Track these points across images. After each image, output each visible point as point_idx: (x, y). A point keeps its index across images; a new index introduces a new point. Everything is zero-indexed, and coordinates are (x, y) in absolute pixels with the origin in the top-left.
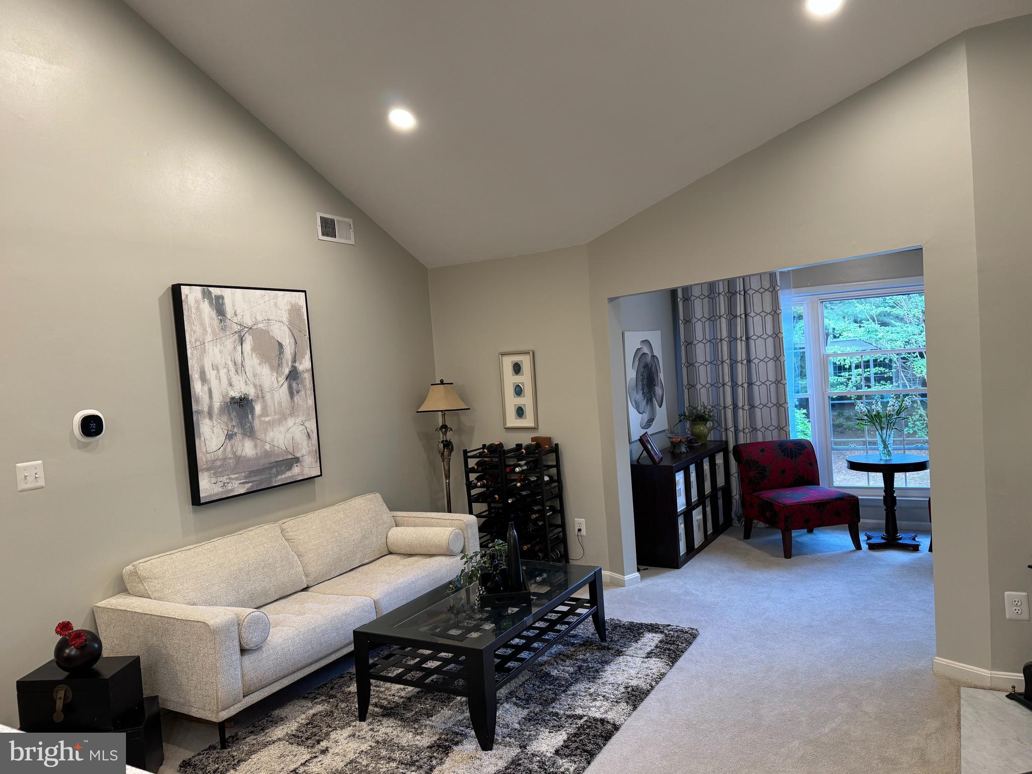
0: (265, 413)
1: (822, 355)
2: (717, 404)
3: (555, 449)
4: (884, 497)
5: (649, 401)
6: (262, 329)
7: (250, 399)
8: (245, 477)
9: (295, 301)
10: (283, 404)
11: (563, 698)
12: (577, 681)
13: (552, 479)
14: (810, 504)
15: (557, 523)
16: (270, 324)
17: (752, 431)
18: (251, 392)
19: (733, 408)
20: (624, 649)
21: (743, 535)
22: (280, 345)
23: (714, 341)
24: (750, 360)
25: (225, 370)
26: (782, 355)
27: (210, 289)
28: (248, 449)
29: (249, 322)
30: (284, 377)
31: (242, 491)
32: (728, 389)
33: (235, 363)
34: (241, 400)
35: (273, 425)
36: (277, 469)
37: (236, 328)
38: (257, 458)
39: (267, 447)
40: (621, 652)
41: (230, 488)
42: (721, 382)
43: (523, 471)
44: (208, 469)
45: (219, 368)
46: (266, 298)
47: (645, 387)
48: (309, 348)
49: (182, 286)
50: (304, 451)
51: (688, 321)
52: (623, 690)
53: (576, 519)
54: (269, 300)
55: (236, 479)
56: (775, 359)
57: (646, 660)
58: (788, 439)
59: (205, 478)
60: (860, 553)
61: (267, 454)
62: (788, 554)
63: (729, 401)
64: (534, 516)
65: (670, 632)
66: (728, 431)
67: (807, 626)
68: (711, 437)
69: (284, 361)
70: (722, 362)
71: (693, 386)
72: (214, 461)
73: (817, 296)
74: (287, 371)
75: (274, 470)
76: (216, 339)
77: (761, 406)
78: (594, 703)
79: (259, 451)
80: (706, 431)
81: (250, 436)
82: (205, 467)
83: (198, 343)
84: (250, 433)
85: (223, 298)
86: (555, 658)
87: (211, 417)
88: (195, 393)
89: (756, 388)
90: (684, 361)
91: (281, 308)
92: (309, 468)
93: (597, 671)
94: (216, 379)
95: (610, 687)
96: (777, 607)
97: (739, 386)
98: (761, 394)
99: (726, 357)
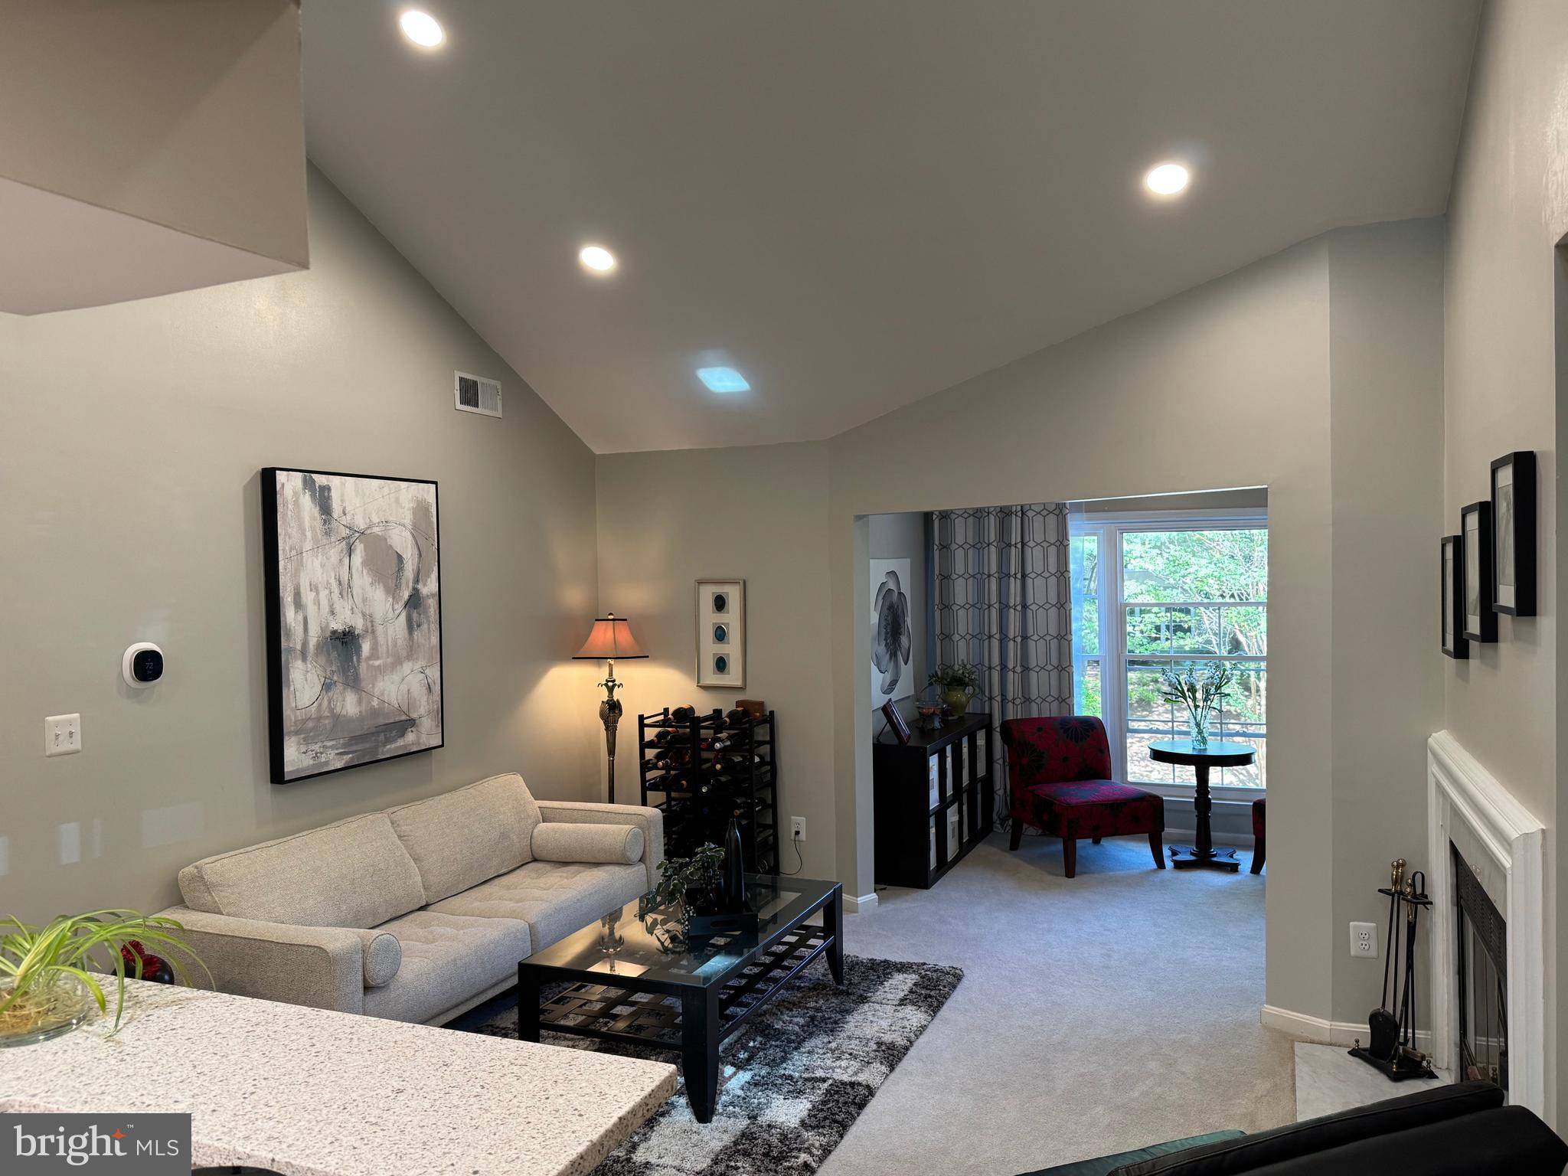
0: (374, 655)
1: (1119, 604)
2: (979, 662)
3: (770, 719)
4: (1196, 799)
5: (893, 655)
6: (378, 535)
7: (356, 633)
8: (344, 745)
9: (423, 496)
10: (399, 642)
11: (796, 1057)
12: (811, 1035)
13: (763, 762)
14: (1102, 805)
15: (768, 823)
16: (388, 528)
17: (1025, 702)
18: (359, 624)
19: (1001, 670)
20: (870, 994)
21: (1008, 844)
22: (400, 558)
23: (979, 576)
24: (1026, 604)
25: (327, 592)
26: (1068, 601)
27: (314, 476)
28: (350, 705)
29: (360, 524)
30: (402, 603)
31: (339, 765)
32: (995, 643)
33: (340, 581)
34: (344, 635)
35: (384, 672)
36: (385, 735)
37: (345, 532)
38: (361, 719)
39: (375, 703)
40: (866, 998)
41: (323, 760)
42: (986, 632)
43: (725, 747)
44: (297, 733)
45: (320, 589)
46: (386, 490)
47: (889, 635)
48: (437, 564)
49: (277, 472)
50: (422, 711)
51: (945, 547)
52: (875, 1047)
53: (793, 817)
54: (389, 494)
55: (332, 747)
56: (1058, 605)
57: (899, 1008)
58: (1072, 715)
59: (292, 745)
60: (1162, 873)
61: (374, 713)
62: (1070, 873)
63: (996, 661)
64: (737, 812)
65: (928, 973)
66: (993, 700)
67: (1104, 967)
68: (969, 709)
69: (403, 581)
70: (989, 606)
71: (947, 637)
72: (305, 721)
73: (1116, 525)
74: (406, 595)
75: (382, 737)
76: (317, 547)
77: (1037, 669)
78: (838, 1063)
79: (364, 708)
80: (964, 699)
81: (354, 687)
82: (293, 728)
83: (294, 553)
84: (353, 682)
85: (329, 489)
86: (778, 1006)
87: (304, 658)
88: (286, 623)
89: (1031, 644)
90: (937, 601)
91: (403, 505)
92: (426, 735)
93: (836, 1022)
94: (315, 604)
95: (857, 1042)
96: (1061, 941)
97: (1010, 639)
98: (1037, 653)
99: (994, 599)
